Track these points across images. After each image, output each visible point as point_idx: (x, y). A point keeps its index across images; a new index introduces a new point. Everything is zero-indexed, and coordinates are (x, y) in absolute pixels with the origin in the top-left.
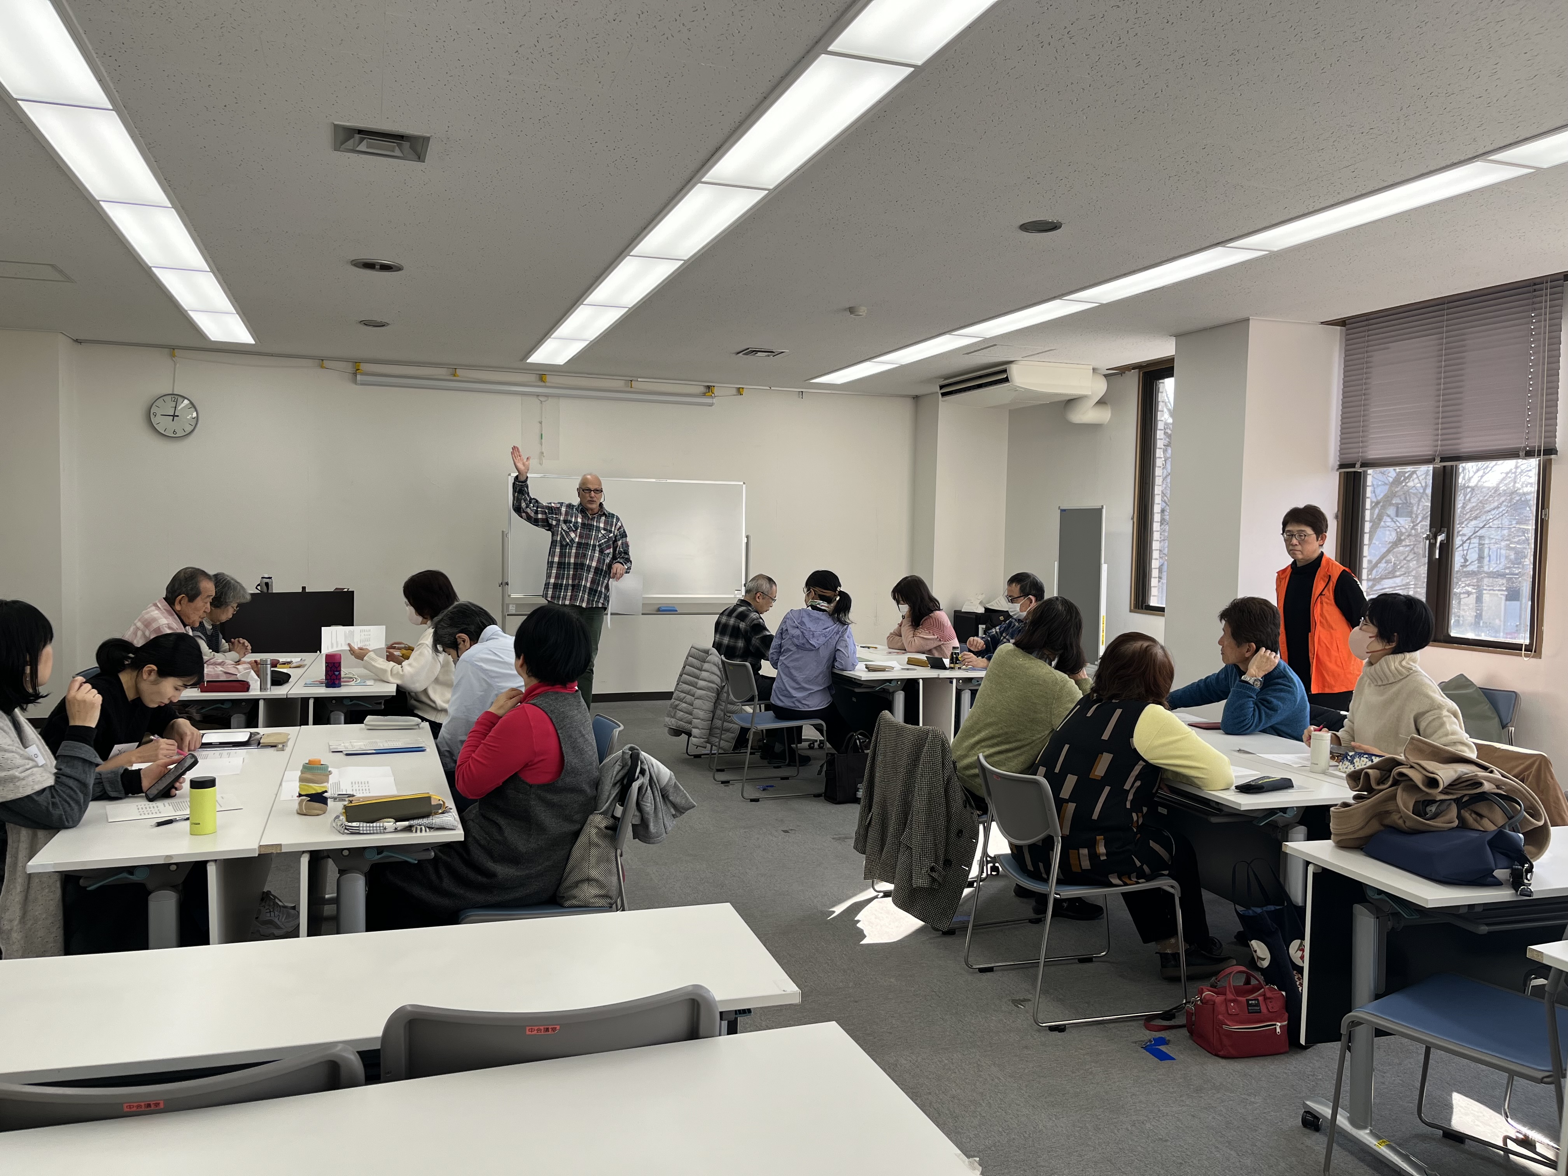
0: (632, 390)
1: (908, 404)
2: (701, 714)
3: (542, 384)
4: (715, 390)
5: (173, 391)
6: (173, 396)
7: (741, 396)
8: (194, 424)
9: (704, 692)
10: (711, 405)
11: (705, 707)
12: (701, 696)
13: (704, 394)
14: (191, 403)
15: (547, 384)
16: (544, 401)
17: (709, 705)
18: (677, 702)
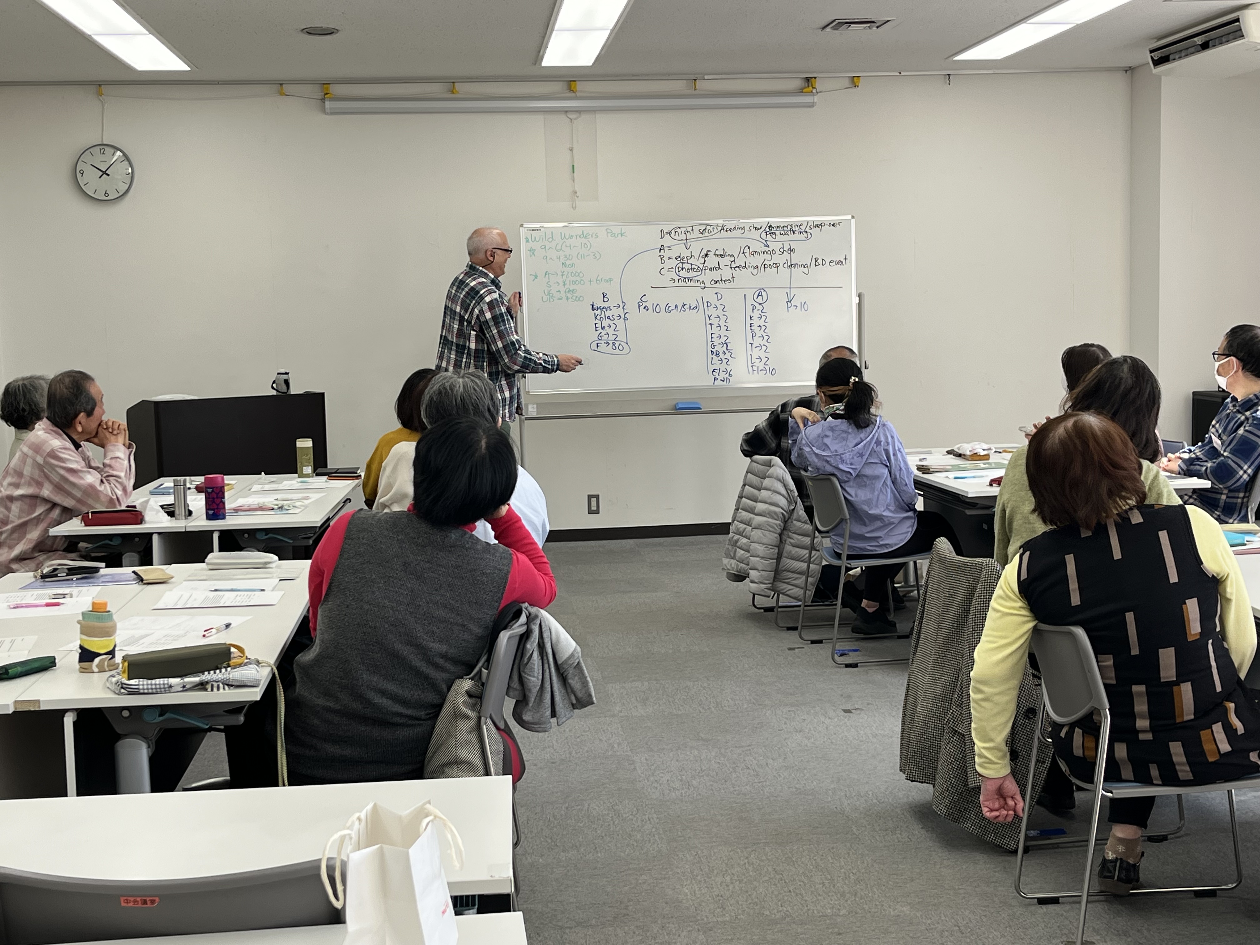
0: (697, 92)
1: (1120, 82)
2: (759, 549)
3: (573, 95)
4: (819, 85)
5: (102, 141)
6: (101, 147)
7: (857, 89)
8: (128, 182)
9: (764, 519)
10: (812, 105)
11: (765, 540)
12: (760, 525)
13: (801, 91)
14: (125, 155)
15: (578, 94)
16: (575, 119)
17: (773, 537)
18: (737, 537)
